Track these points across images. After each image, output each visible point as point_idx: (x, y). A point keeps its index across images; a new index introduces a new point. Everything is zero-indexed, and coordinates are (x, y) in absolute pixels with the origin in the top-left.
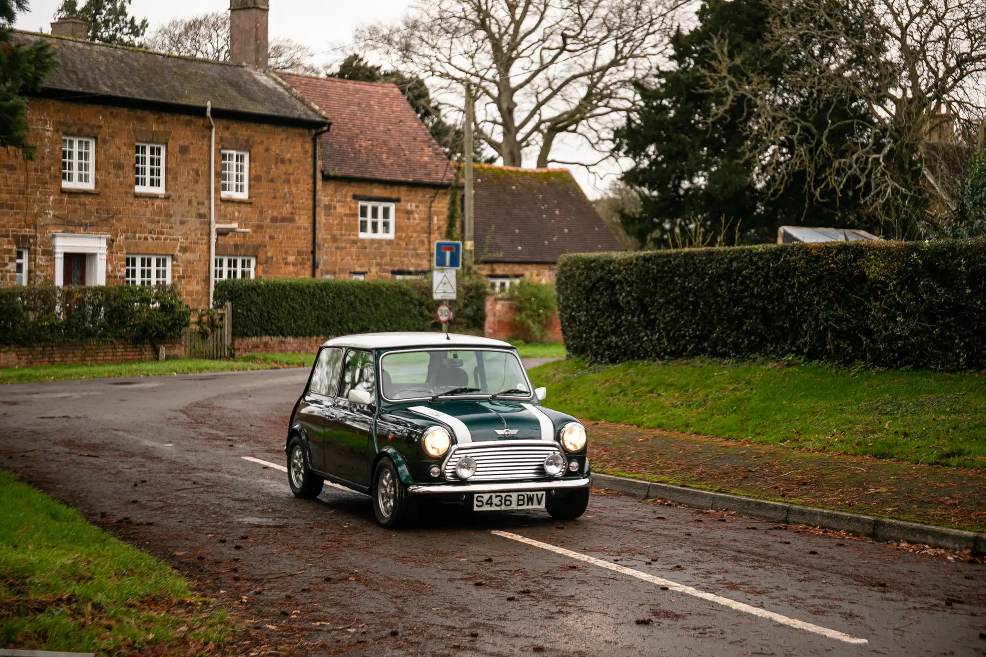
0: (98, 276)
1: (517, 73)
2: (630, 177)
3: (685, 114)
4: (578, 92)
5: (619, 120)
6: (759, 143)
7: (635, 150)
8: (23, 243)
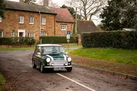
0: (24, 36)
1: (87, 7)
2: (102, 21)
3: (110, 12)
4: (95, 9)
5: (100, 13)
6: (120, 16)
7: (103, 18)
8: (14, 31)
